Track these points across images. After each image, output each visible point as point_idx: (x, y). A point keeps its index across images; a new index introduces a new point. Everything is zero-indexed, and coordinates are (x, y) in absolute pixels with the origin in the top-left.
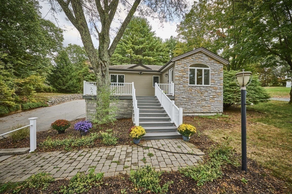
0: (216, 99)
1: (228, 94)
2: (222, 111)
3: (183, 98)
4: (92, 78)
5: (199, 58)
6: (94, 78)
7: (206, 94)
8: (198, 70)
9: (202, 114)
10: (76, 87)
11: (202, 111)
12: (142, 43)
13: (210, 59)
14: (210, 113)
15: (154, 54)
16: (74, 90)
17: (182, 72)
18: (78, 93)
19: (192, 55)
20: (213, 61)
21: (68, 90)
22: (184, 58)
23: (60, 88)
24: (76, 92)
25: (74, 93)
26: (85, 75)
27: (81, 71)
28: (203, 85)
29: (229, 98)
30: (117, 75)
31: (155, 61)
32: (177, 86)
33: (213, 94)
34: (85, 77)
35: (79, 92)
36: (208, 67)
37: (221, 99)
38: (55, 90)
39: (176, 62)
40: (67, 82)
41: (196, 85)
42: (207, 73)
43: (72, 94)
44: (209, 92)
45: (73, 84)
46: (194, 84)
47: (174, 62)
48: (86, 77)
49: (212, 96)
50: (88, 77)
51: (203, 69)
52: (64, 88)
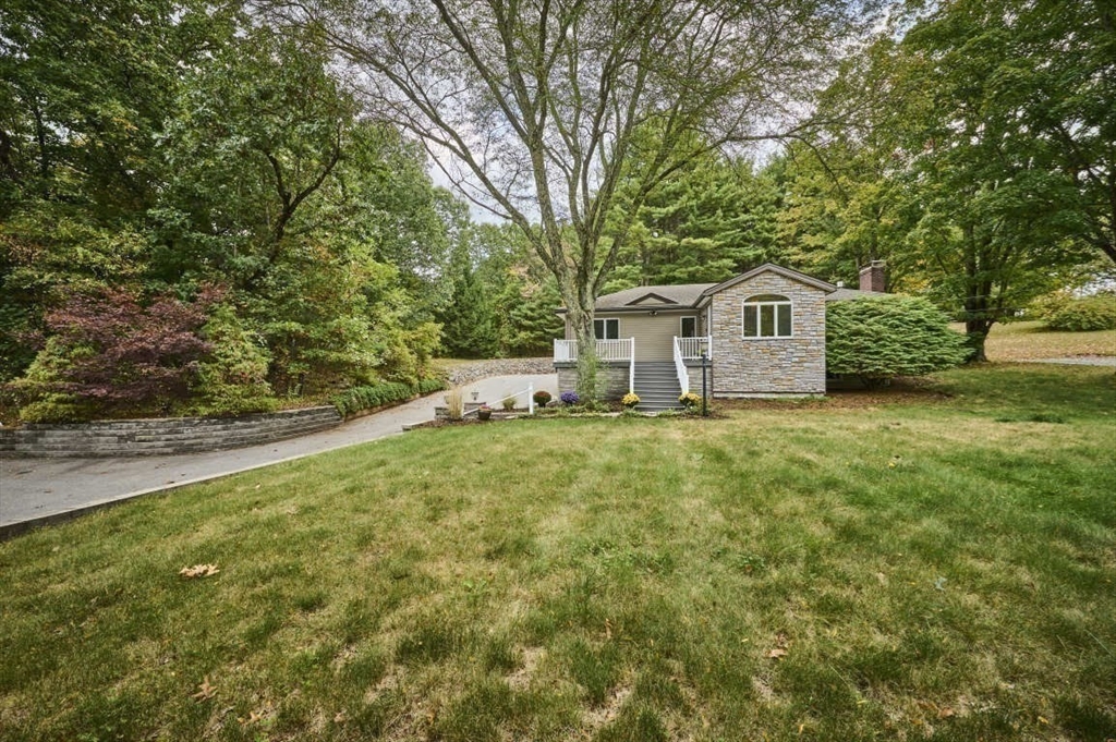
0: (805, 365)
1: (841, 354)
2: (824, 390)
3: (730, 363)
4: (529, 313)
5: (765, 283)
6: (535, 315)
7: (783, 354)
8: (763, 308)
9: (775, 396)
10: (491, 341)
11: (773, 390)
12: (677, 195)
13: (790, 282)
14: (794, 393)
15: (718, 223)
16: (486, 350)
17: (728, 313)
18: (497, 358)
19: (749, 278)
20: (798, 286)
21: (474, 349)
22: (731, 287)
23: (457, 346)
24: (492, 356)
25: (487, 358)
26: (512, 307)
27: (501, 296)
28: (776, 336)
29: (843, 361)
30: (605, 320)
31: (720, 247)
32: (718, 342)
33: (799, 355)
34: (512, 312)
35: (498, 353)
36: (787, 299)
37: (820, 364)
38: (446, 351)
39: (714, 297)
40: (471, 330)
41: (759, 337)
42: (785, 311)
43: (486, 361)
44: (791, 350)
45: (485, 333)
46: (756, 335)
47: (711, 295)
48: (515, 312)
49: (797, 359)
50: (519, 310)
51: (776, 304)
52: (465, 344)
